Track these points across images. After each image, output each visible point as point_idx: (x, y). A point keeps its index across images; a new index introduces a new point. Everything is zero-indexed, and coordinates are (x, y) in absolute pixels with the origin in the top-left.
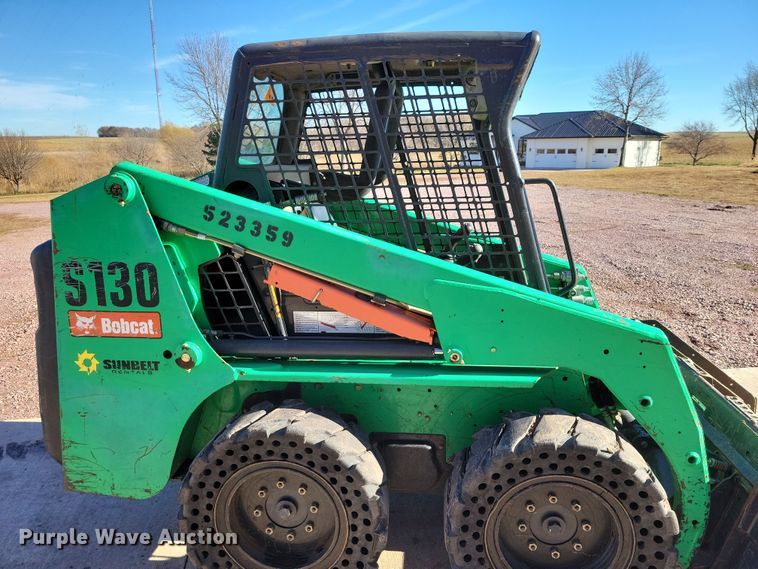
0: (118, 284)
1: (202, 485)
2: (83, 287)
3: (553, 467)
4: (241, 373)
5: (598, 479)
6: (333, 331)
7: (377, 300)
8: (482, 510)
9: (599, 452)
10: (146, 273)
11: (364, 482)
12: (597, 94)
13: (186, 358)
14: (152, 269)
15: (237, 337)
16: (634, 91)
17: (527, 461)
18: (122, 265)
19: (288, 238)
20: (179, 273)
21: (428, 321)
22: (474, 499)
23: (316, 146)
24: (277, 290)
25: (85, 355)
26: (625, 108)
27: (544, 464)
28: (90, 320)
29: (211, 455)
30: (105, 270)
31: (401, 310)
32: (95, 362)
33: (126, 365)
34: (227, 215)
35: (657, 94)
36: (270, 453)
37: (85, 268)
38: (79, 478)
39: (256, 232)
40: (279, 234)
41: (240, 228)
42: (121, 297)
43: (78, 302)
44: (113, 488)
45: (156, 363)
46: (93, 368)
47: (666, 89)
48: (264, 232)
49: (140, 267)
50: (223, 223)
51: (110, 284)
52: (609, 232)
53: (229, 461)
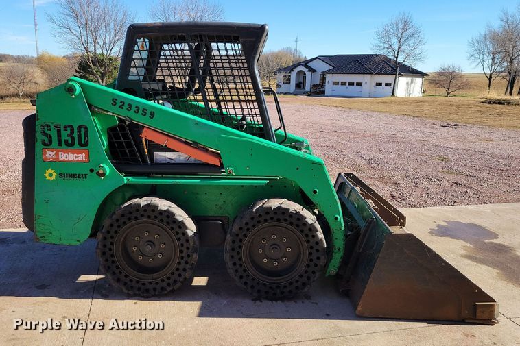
0: (68, 135)
1: (108, 232)
2: (51, 137)
3: (272, 218)
4: (128, 180)
5: (291, 224)
6: (173, 162)
7: (194, 145)
8: (241, 241)
9: (291, 210)
10: (82, 130)
11: (186, 228)
12: (376, 42)
13: (101, 172)
14: (86, 128)
15: (125, 164)
16: (402, 41)
17: (260, 216)
18: (71, 126)
19: (152, 115)
20: (98, 131)
21: (218, 155)
22: (237, 235)
23: (166, 72)
24: (146, 140)
25: (50, 171)
26: (396, 53)
27: (268, 217)
28: (54, 153)
29: (114, 217)
30: (62, 129)
31: (205, 150)
32: (55, 174)
33: (70, 176)
34: (123, 103)
35: (419, 44)
36: (142, 215)
37: (52, 126)
38: (42, 235)
39: (137, 112)
40: (148, 113)
41: (129, 109)
42: (70, 142)
43: (48, 144)
44: (60, 240)
45: (86, 175)
46: (53, 177)
47: (425, 40)
48: (141, 112)
49: (79, 128)
50: (121, 107)
51: (65, 135)
52: (367, 138)
53: (123, 220)
